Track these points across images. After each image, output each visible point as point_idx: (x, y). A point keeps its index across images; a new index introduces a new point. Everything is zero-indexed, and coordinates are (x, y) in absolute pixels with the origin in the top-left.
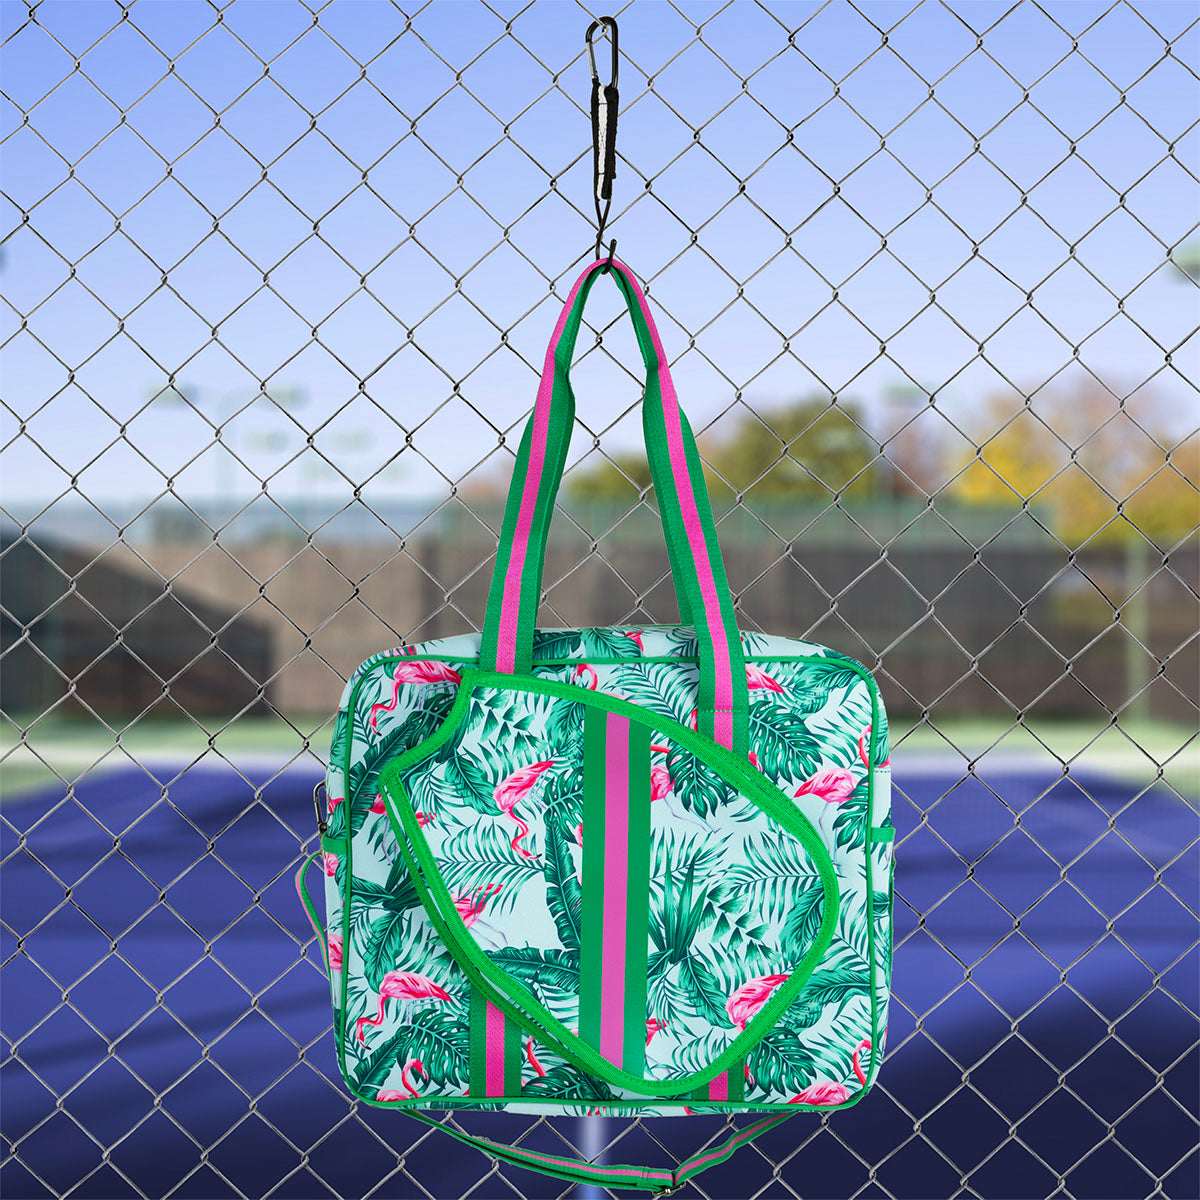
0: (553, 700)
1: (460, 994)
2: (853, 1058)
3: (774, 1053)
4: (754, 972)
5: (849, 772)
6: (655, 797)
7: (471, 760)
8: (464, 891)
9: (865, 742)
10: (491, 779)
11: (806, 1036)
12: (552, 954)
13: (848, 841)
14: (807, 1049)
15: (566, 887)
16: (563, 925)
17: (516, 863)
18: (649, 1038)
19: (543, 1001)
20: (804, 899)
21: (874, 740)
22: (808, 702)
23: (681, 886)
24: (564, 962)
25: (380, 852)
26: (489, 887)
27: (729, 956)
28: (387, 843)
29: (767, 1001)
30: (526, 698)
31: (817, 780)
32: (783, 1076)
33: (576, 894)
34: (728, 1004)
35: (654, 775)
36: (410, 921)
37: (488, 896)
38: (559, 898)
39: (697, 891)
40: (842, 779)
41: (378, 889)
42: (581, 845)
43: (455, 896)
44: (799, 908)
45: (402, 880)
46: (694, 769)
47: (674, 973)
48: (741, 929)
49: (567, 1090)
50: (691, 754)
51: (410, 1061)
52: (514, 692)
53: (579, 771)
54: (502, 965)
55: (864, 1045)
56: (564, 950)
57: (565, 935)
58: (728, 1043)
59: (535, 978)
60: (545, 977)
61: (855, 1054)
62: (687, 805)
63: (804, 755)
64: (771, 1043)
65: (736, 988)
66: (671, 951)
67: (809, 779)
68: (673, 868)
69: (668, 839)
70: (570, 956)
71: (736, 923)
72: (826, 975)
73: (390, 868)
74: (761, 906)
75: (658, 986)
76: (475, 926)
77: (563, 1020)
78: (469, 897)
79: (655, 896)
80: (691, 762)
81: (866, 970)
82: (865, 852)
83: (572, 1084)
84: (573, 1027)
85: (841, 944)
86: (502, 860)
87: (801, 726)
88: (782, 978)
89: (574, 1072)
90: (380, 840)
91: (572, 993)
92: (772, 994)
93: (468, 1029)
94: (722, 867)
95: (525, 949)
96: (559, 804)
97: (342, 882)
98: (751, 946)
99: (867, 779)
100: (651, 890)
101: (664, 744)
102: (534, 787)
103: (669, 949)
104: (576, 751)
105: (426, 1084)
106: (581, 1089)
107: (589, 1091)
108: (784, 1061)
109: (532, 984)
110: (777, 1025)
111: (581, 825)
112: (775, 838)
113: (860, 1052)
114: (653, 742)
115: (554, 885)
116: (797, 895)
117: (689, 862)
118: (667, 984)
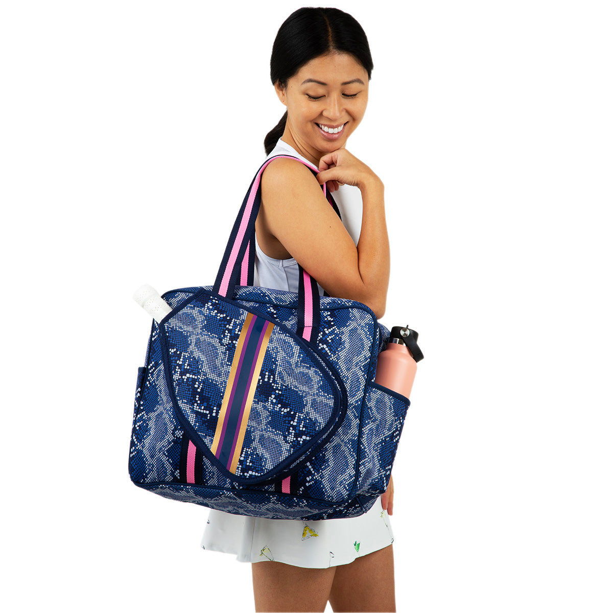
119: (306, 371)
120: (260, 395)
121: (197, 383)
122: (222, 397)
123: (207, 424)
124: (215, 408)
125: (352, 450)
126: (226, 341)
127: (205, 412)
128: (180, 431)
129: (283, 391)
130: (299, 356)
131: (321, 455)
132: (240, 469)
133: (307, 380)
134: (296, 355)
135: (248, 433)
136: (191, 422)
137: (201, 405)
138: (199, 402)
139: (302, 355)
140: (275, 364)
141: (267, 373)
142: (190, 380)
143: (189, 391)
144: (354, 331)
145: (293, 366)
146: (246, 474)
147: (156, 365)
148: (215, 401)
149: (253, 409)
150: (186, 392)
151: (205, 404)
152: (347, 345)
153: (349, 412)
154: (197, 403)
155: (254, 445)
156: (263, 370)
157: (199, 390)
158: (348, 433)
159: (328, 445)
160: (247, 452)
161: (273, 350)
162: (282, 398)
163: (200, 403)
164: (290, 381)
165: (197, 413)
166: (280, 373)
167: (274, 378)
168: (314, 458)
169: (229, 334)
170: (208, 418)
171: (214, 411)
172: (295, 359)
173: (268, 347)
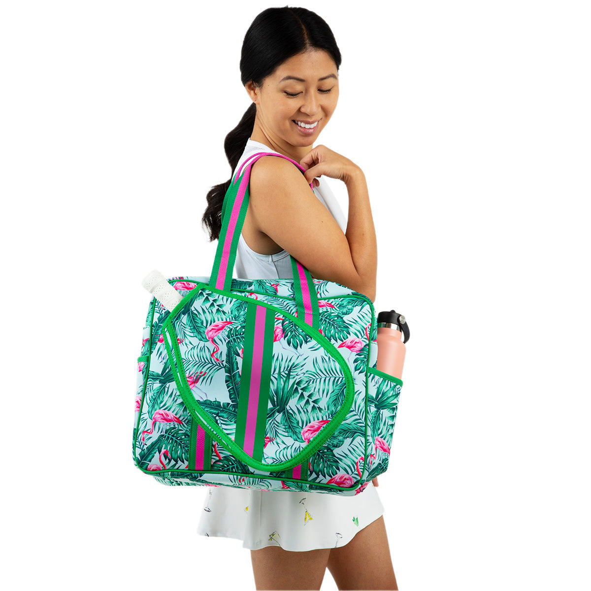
0: (234, 300)
1: (187, 421)
2: (357, 464)
3: (322, 458)
4: (315, 419)
5: (361, 340)
6: (275, 340)
7: (197, 313)
8: (191, 373)
9: (368, 329)
10: (205, 324)
11: (336, 451)
12: (226, 405)
13: (359, 369)
14: (337, 457)
15: (234, 376)
16: (232, 392)
17: (213, 363)
18: (265, 445)
19: (220, 425)
20: (338, 388)
21: (372, 330)
22: (345, 310)
23: (285, 379)
24: (231, 409)
25: (160, 359)
26: (201, 373)
27: (304, 411)
28: (163, 355)
29: (319, 431)
30: (223, 298)
31: (348, 342)
32: (325, 468)
33: (238, 379)
34: (302, 432)
35: (276, 330)
36: (168, 388)
37: (201, 377)
38: (231, 380)
39: (291, 381)
40: (358, 343)
41: (158, 375)
42: (242, 358)
43: (187, 375)
44: (336, 391)
45: (167, 370)
46: (294, 327)
47: (279, 417)
48: (309, 399)
49: (231, 467)
50: (292, 322)
51: (163, 450)
52: (218, 295)
53: (243, 327)
54: (204, 407)
55: (361, 459)
56: (231, 403)
57: (232, 397)
58: (301, 449)
59: (217, 415)
60: (222, 414)
61: (357, 462)
62: (289, 343)
63: (343, 331)
64: (321, 453)
65: (306, 425)
66: (278, 407)
67: (344, 341)
68: (282, 371)
69: (280, 358)
70: (234, 406)
71: (308, 397)
72: (347, 425)
73: (163, 366)
74: (319, 390)
75: (271, 423)
76: (194, 389)
77: (228, 434)
78: (193, 376)
79: (273, 382)
80: (292, 324)
81: (364, 426)
82: (366, 376)
83: (233, 464)
84: (233, 437)
85: (354, 413)
86: (207, 362)
87: (341, 320)
88: (326, 422)
89: (234, 459)
90: (161, 354)
91: (233, 422)
92: (322, 428)
93: (189, 436)
94: (303, 371)
95: (215, 401)
96: (234, 339)
97: (144, 373)
98: (314, 407)
99: (368, 345)
100: (271, 380)
101: (281, 317)
102: (224, 330)
103: (277, 406)
104: (243, 319)
105: (170, 461)
106: (237, 467)
107: (240, 468)
108: (326, 462)
109: (216, 417)
110: (324, 445)
111: (243, 349)
112: (327, 359)
113: (360, 462)
114: (276, 316)
115: (229, 375)
116: (335, 386)
117: (289, 369)
118: (275, 422)
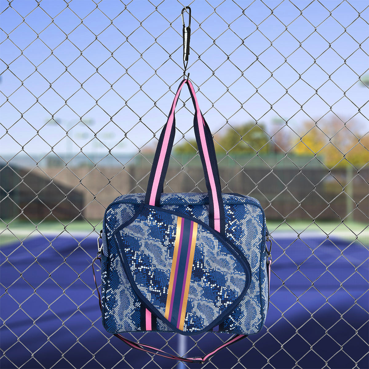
119: (224, 257)
120: (195, 277)
121: (150, 272)
122: (169, 280)
123: (160, 299)
124: (164, 288)
125: (257, 302)
126: (167, 243)
127: (157, 291)
128: (139, 303)
129: (211, 273)
130: (219, 248)
131: (238, 309)
132: (186, 327)
133: (225, 264)
134: (216, 247)
135: (189, 303)
136: (148, 299)
137: (155, 286)
138: (152, 285)
139: (220, 247)
140: (203, 255)
141: (198, 262)
142: (144, 270)
143: (144, 277)
144: (249, 221)
145: (216, 256)
146: (190, 330)
147: (114, 257)
148: (164, 283)
149: (191, 287)
150: (143, 278)
151: (157, 286)
152: (246, 233)
153: (253, 279)
154: (152, 286)
155: (194, 310)
156: (195, 260)
157: (152, 277)
158: (254, 292)
159: (242, 302)
160: (189, 315)
161: (200, 245)
162: (210, 278)
163: (154, 285)
164: (215, 266)
165: (152, 292)
166: (207, 261)
167: (203, 265)
168: (233, 312)
169: (168, 238)
170: (160, 295)
171: (164, 290)
172: (216, 250)
173: (197, 244)
